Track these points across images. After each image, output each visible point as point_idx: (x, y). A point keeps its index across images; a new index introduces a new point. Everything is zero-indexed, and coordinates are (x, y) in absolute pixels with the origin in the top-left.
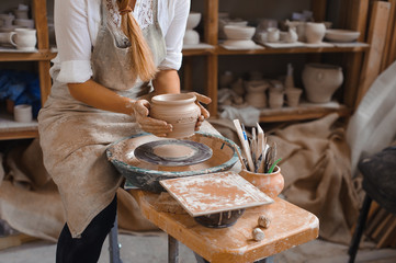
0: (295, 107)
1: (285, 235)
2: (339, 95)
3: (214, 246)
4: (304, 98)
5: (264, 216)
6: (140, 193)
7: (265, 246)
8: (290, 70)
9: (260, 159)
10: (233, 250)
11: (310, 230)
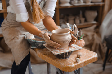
0: (83, 24)
1: (86, 60)
2: (96, 19)
3: (63, 65)
4: (86, 21)
5: (79, 54)
6: (37, 49)
7: (80, 64)
8: (81, 12)
9: (76, 35)
10: (70, 66)
11: (95, 58)
